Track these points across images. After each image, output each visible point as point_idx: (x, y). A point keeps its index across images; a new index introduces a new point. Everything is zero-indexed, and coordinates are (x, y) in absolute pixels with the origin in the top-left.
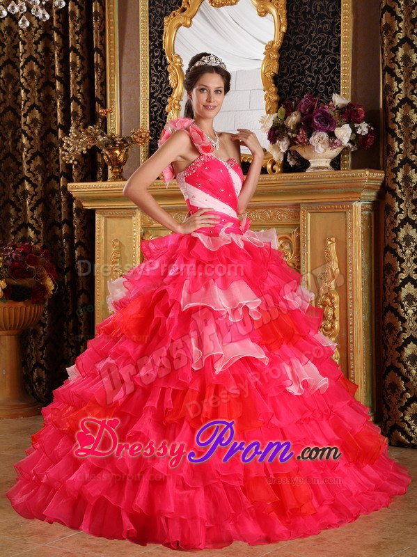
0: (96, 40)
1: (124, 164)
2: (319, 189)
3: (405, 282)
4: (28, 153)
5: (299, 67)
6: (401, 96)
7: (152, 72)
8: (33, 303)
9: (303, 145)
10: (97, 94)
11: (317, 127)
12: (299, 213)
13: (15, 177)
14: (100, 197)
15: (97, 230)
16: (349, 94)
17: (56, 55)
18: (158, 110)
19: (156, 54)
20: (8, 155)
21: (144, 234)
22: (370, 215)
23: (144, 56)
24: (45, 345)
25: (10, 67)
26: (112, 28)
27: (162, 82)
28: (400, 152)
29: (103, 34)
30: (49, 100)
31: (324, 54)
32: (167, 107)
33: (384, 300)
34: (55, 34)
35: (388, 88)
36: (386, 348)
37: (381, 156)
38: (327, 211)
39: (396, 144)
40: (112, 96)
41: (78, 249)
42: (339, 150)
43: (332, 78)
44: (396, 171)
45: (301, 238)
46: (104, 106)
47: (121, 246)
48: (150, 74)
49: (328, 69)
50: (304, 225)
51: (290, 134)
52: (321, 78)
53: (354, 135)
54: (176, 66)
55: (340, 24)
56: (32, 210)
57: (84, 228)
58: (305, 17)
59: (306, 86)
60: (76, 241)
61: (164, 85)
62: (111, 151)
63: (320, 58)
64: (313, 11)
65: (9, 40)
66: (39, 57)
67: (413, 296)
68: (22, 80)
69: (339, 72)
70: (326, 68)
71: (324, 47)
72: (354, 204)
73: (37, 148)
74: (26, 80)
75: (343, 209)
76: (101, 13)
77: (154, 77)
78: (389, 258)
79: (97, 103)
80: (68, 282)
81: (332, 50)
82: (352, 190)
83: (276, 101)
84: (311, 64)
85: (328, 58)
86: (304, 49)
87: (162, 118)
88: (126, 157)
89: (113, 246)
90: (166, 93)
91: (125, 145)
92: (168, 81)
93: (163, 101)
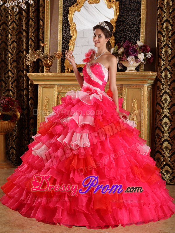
0: (41, 15)
1: (51, 66)
2: (131, 79)
3: (164, 117)
4: (11, 60)
5: (123, 29)
6: (164, 43)
7: (64, 29)
8: (12, 122)
9: (125, 61)
10: (41, 37)
11: (130, 54)
12: (122, 88)
13: (5, 70)
14: (41, 79)
15: (39, 93)
16: (144, 41)
17: (24, 21)
18: (66, 44)
19: (65, 22)
20: (3, 61)
21: (58, 95)
22: (151, 90)
23: (60, 23)
24: (15, 139)
25: (5, 25)
26: (47, 10)
27: (67, 33)
28: (164, 65)
29: (44, 13)
30: (20, 39)
31: (134, 24)
32: (69, 44)
33: (156, 124)
34: (24, 12)
35: (159, 39)
36: (156, 144)
37: (156, 66)
38: (134, 88)
39: (162, 62)
40: (47, 38)
41: (30, 100)
42: (139, 63)
43: (137, 34)
44: (162, 72)
45: (123, 98)
46: (43, 43)
47: (48, 99)
48: (63, 30)
49: (135, 31)
50: (124, 93)
51: (119, 56)
52: (132, 34)
53: (145, 58)
54: (73, 27)
55: (141, 13)
56: (12, 84)
57: (33, 92)
58: (127, 9)
59: (126, 37)
60: (30, 97)
61: (68, 35)
62: (46, 61)
63: (132, 26)
64: (130, 7)
65: (4, 14)
66: (16, 21)
67: (167, 123)
68: (9, 31)
69: (140, 32)
70: (135, 30)
71: (134, 22)
72: (144, 85)
73: (15, 58)
74: (11, 31)
75: (140, 87)
76: (43, 4)
77: (64, 31)
78: (158, 107)
79: (40, 41)
80: (26, 114)
81: (137, 23)
82: (144, 79)
83: (114, 43)
84: (129, 28)
85: (135, 26)
86: (126, 23)
87: (67, 48)
88: (52, 63)
89: (45, 99)
90: (69, 38)
91: (52, 58)
92: (70, 33)
93: (68, 41)
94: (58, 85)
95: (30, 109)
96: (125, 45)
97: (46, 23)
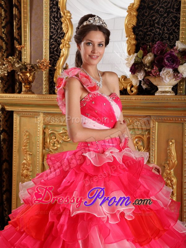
1: (32, 82)
2: (165, 107)
5: (150, 21)
7: (51, 22)
9: (155, 77)
10: (16, 35)
11: (166, 65)
12: (150, 122)
14: (16, 103)
18: (55, 47)
19: (54, 10)
21: (45, 128)
23: (46, 11)
27: (58, 29)
31: (168, 13)
32: (61, 46)
38: (170, 122)
40: (25, 37)
41: (2, 134)
42: (179, 80)
43: (174, 30)
45: (151, 139)
46: (20, 44)
47: (30, 135)
49: (171, 23)
50: (153, 130)
51: (146, 69)
52: (166, 29)
54: (67, 18)
57: (6, 121)
59: (155, 35)
61: (59, 31)
62: (24, 74)
63: (165, 15)
69: (179, 26)
70: (170, 22)
71: (169, 8)
75: (181, 121)
77: (52, 25)
79: (15, 41)
81: (174, 10)
83: (134, 44)
84: (159, 19)
85: (171, 15)
86: (154, 9)
87: (57, 52)
88: (34, 78)
89: (25, 135)
90: (60, 36)
91: (33, 70)
92: (62, 28)
93: (58, 41)
94: (44, 113)
95: (2, 147)
96: (155, 49)
97: (24, 11)
